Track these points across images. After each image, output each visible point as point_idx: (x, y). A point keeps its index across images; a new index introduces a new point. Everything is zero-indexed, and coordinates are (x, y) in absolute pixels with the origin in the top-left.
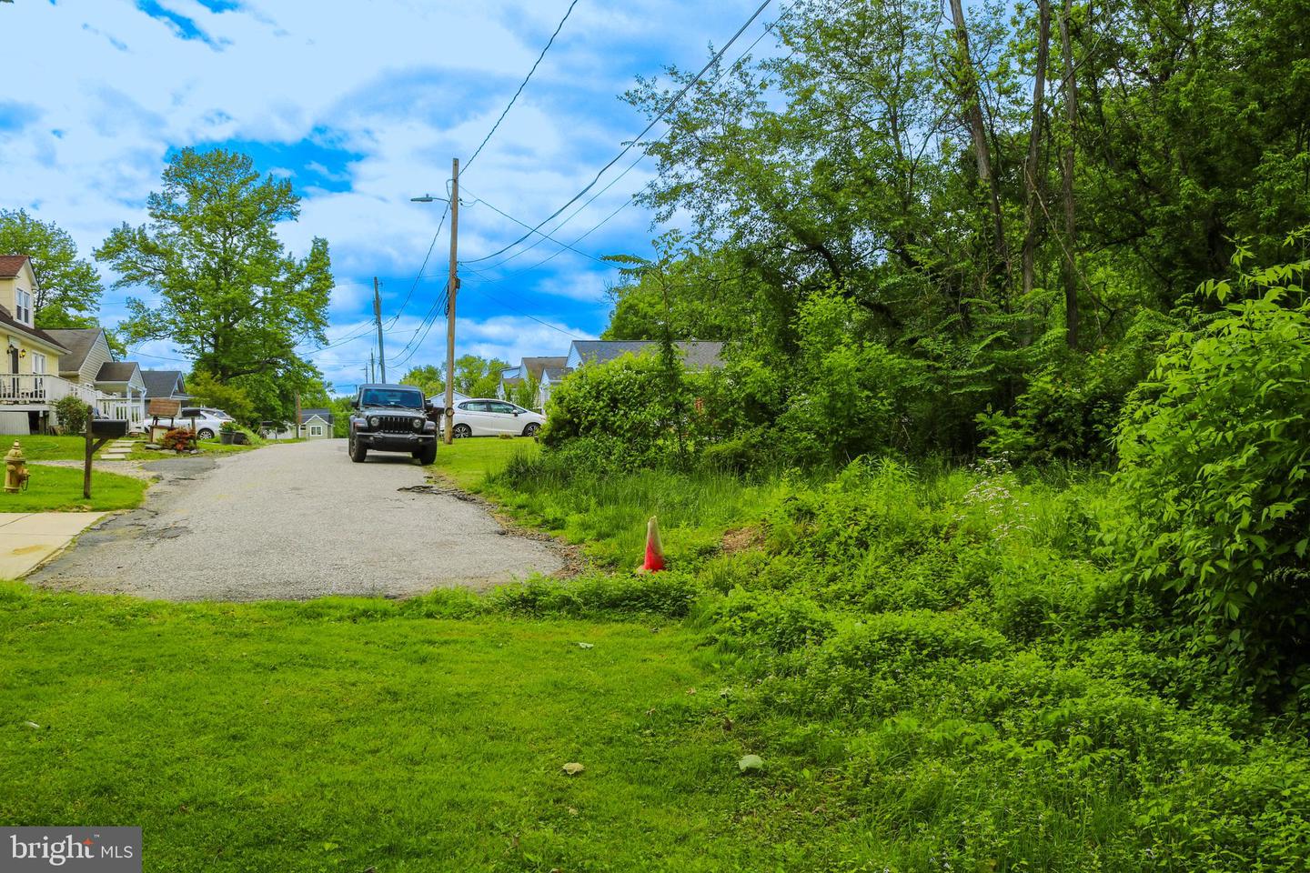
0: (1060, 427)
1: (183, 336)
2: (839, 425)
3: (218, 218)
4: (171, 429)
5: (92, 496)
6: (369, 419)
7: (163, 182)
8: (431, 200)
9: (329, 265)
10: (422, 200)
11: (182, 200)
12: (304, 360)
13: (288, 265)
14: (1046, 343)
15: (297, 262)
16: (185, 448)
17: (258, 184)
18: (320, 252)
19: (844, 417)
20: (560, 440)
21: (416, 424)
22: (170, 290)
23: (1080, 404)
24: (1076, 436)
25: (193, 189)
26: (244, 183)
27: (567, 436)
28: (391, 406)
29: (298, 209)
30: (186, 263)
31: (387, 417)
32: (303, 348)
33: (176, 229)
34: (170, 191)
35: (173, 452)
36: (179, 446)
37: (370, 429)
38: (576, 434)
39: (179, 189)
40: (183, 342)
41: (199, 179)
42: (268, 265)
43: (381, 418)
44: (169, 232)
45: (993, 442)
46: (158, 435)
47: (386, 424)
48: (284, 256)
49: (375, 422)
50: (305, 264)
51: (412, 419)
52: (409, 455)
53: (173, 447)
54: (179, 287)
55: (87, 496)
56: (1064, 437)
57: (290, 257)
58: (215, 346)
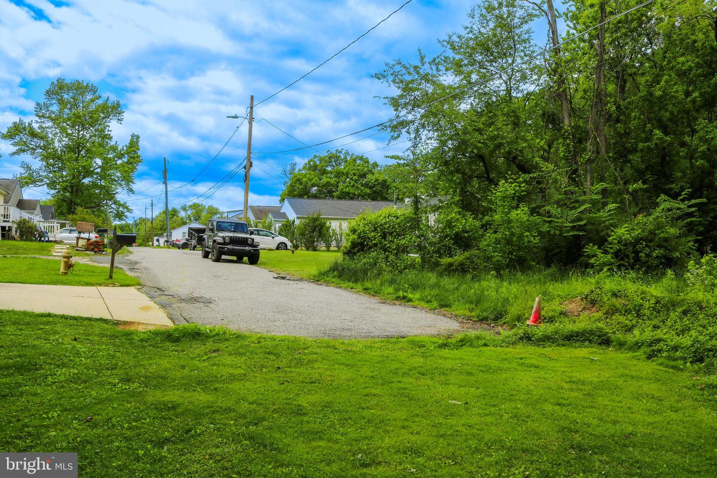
0: (620, 254)
1: (52, 185)
2: (513, 249)
3: (78, 120)
4: (89, 240)
5: (113, 277)
6: (224, 238)
7: (45, 97)
8: (237, 117)
9: (139, 149)
10: (233, 117)
11: (55, 108)
12: (122, 202)
13: (114, 149)
14: (609, 211)
15: (120, 148)
16: (99, 251)
17: (100, 102)
18: (134, 142)
19: (516, 246)
20: (355, 254)
21: (250, 241)
22: (45, 158)
23: (631, 243)
24: (629, 259)
25: (61, 102)
26: (92, 101)
27: (358, 251)
28: (232, 231)
29: (122, 117)
30: (57, 144)
31: (234, 237)
32: (121, 195)
33: (50, 124)
34: (48, 102)
35: (93, 253)
36: (96, 249)
37: (225, 243)
38: (363, 250)
39: (54, 101)
40: (51, 189)
41: (66, 96)
42: (104, 147)
43: (231, 238)
44: (47, 126)
45: (596, 260)
46: (82, 243)
47: (234, 241)
48: (112, 143)
49: (227, 240)
50: (125, 148)
51: (247, 239)
52: (235, 258)
53: (92, 250)
54: (51, 157)
55: (111, 277)
56: (622, 259)
57: (116, 144)
58: (71, 193)
